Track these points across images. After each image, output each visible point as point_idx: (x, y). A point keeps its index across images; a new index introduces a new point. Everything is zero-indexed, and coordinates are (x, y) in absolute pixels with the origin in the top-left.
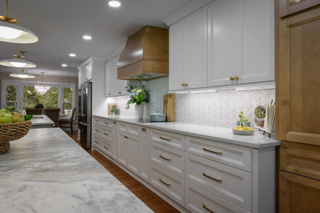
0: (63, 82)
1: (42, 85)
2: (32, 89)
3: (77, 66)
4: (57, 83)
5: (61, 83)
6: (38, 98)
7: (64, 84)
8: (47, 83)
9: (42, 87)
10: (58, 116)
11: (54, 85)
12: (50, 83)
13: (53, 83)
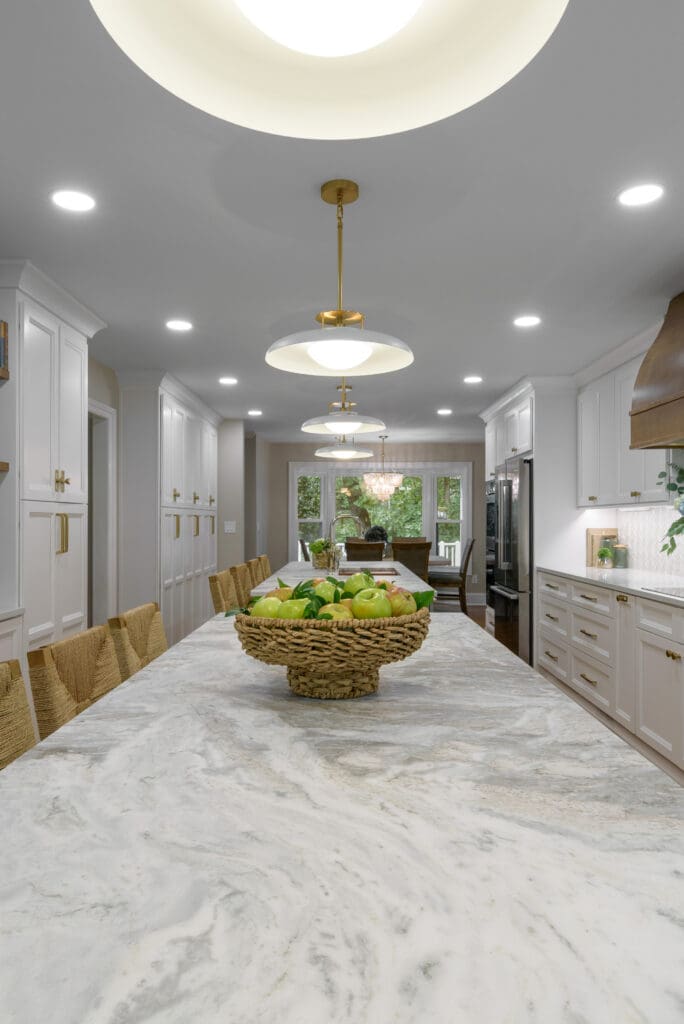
0: (435, 461)
1: (383, 472)
2: (353, 483)
3: (481, 412)
4: (420, 465)
5: (430, 465)
6: (367, 507)
7: (438, 465)
8: (393, 465)
9: (382, 479)
10: (425, 562)
11: (412, 470)
12: (400, 465)
13: (410, 465)
